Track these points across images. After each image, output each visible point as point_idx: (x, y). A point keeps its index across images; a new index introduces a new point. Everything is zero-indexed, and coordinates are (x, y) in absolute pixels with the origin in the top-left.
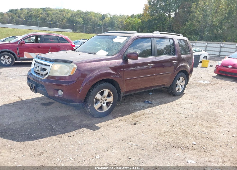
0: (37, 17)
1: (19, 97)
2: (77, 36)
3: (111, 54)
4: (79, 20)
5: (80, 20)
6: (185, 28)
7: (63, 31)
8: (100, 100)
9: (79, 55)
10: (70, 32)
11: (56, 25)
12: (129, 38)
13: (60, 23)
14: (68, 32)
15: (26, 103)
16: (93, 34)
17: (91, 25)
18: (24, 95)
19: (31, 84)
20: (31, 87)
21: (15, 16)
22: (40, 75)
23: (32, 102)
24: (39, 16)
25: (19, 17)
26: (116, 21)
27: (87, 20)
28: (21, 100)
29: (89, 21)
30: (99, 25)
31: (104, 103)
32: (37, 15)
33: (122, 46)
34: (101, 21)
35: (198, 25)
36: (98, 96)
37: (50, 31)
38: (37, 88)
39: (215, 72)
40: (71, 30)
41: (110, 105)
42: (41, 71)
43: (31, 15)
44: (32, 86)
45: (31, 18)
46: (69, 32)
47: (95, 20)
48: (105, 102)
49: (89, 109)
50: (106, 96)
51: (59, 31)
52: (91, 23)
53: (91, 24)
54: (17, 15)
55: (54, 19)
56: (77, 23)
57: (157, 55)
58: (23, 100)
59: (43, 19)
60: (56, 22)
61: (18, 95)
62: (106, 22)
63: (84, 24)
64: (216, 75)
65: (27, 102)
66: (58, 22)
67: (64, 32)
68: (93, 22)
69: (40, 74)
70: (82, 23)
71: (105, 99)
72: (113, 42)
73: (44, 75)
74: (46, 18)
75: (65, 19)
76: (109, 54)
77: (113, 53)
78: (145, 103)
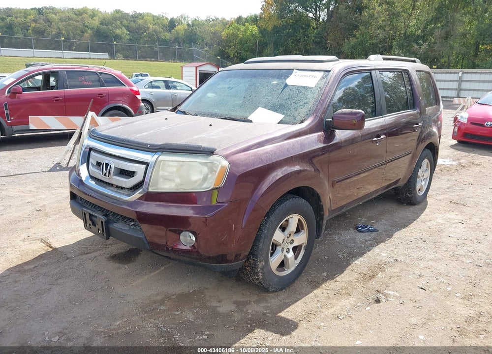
0: (25, 27)
1: (42, 241)
2: (123, 66)
3: (292, 118)
4: (119, 31)
5: (122, 32)
6: (353, 41)
7: (90, 58)
8: (280, 245)
9: (211, 125)
10: (107, 59)
11: (69, 44)
12: (327, 73)
13: (79, 40)
14: (101, 59)
15: (68, 258)
16: (156, 61)
17: (145, 42)
18: (52, 231)
19: (90, 214)
20: (89, 222)
22: (112, 188)
23: (82, 254)
24: (29, 26)
26: (200, 32)
27: (137, 32)
28: (51, 249)
29: (142, 33)
30: (165, 42)
31: (288, 252)
32: (24, 24)
33: (315, 96)
34: (167, 33)
35: (381, 34)
36: (278, 236)
37: (61, 58)
38: (111, 226)
39: (454, 138)
40: (106, 55)
41: (301, 253)
42: (117, 178)
43: (11, 24)
44: (91, 219)
45: (12, 30)
46: (103, 59)
47: (155, 31)
48: (291, 247)
49: (261, 274)
50: (293, 232)
51: (82, 58)
52: (145, 36)
53: (146, 39)
55: (64, 32)
56: (117, 37)
57: (386, 112)
58: (55, 249)
59: (40, 32)
60: (69, 39)
61: (39, 236)
62: (178, 34)
63: (130, 40)
64: (455, 142)
65: (69, 256)
66: (74, 38)
67: (93, 59)
68: (150, 36)
69: (112, 185)
70: (128, 37)
71: (290, 239)
72: (286, 85)
73: (128, 188)
74: (45, 31)
75: (89, 31)
76: (287, 119)
77: (296, 116)
78: (360, 231)
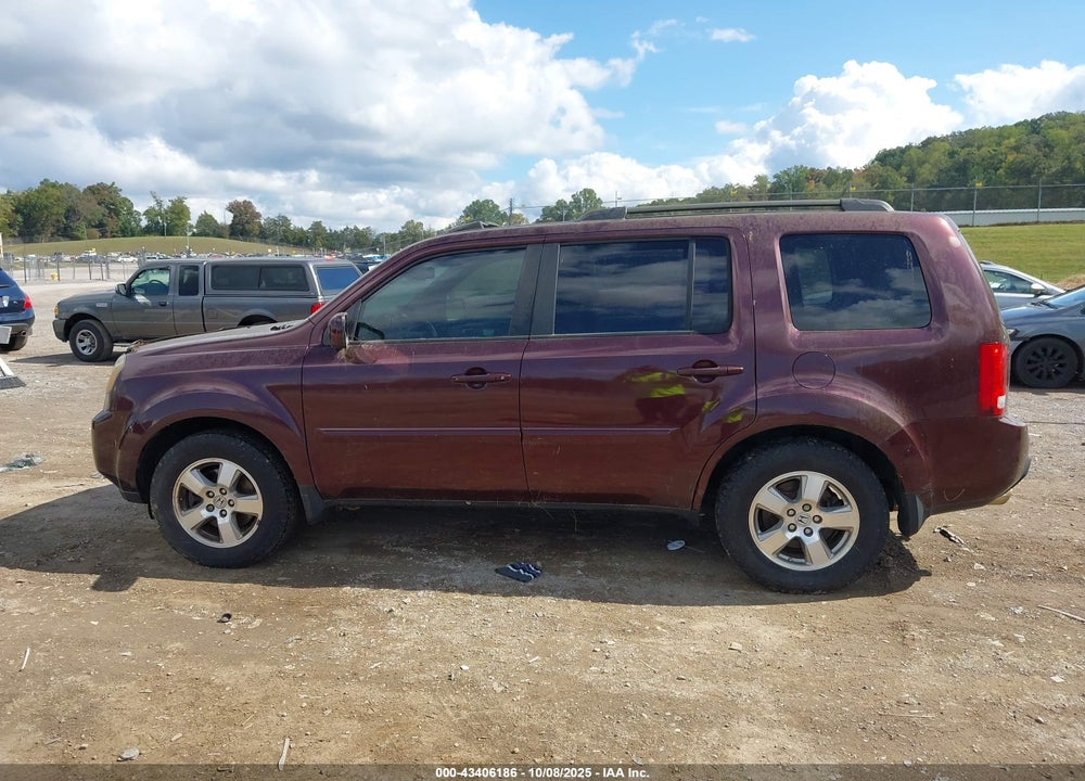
0: (991, 165)
8: (201, 498)
21: (894, 175)
24: (1001, 161)
25: (911, 178)
31: (224, 515)
32: (991, 158)
43: (966, 161)
45: (965, 175)
48: (229, 510)
54: (904, 169)
71: (228, 497)
